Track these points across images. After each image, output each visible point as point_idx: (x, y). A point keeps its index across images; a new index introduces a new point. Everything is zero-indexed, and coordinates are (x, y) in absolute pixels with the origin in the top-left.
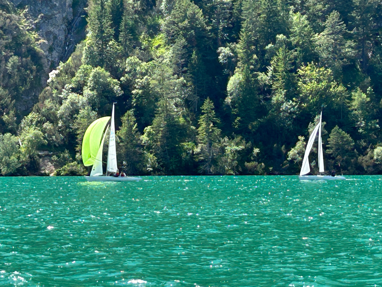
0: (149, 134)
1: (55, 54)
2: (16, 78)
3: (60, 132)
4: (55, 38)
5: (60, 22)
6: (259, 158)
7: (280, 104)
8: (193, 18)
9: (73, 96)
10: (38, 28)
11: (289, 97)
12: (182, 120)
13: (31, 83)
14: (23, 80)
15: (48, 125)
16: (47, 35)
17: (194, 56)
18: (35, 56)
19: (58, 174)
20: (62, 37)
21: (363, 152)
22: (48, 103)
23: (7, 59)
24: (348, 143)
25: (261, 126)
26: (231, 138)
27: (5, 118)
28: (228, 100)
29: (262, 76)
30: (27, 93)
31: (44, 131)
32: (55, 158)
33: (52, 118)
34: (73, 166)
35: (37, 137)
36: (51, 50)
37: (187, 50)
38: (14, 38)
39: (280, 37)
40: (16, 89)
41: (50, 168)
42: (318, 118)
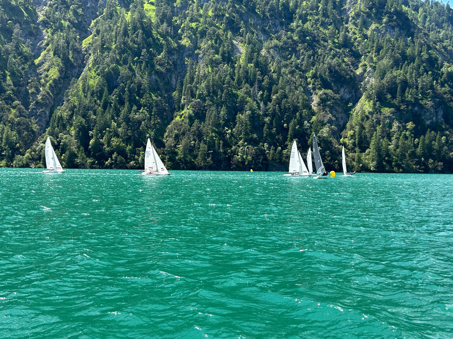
0: (64, 156)
1: (42, 131)
2: (26, 139)
3: (38, 155)
4: (42, 126)
5: (44, 121)
6: (97, 164)
7: (105, 148)
8: (81, 122)
9: (42, 144)
10: (37, 123)
11: (108, 147)
12: (76, 152)
13: (31, 140)
14: (28, 139)
15: (33, 153)
16: (39, 125)
17: (80, 134)
18: (33, 132)
19: (35, 167)
20: (44, 126)
21: (128, 163)
22: (34, 146)
23: (23, 132)
24: (123, 160)
25: (99, 155)
26: (89, 158)
27: (21, 150)
28: (90, 147)
29: (101, 140)
30: (29, 143)
31: (31, 155)
32: (34, 163)
33: (35, 151)
35: (28, 156)
36: (40, 130)
37: (79, 132)
38: (27, 126)
39: (108, 129)
40: (26, 141)
41: (33, 165)
42: (115, 153)
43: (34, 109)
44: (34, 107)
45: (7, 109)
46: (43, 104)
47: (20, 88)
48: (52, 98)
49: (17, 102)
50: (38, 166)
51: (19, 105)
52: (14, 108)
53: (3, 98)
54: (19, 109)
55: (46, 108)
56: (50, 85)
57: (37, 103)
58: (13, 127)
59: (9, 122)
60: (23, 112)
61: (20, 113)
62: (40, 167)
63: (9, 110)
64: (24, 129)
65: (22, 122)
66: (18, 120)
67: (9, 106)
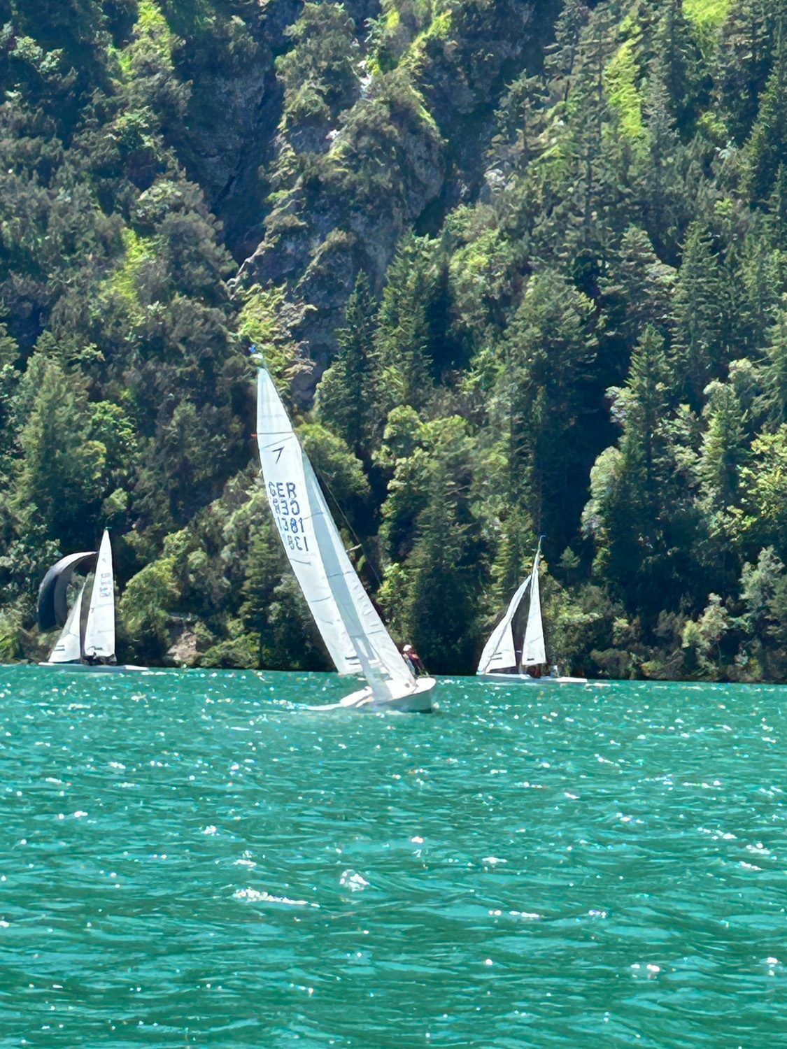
3: (228, 572)
6: (626, 642)
7: (700, 517)
10: (296, 336)
11: (720, 504)
15: (197, 557)
22: (216, 506)
23: (173, 405)
27: (134, 536)
29: (686, 454)
31: (186, 571)
32: (199, 628)
34: (230, 647)
35: (154, 579)
38: (206, 363)
39: (743, 364)
41: (182, 650)
42: (765, 553)
43: (287, 233)
44: (292, 220)
45: (101, 239)
46: (351, 191)
47: (224, 85)
48: (429, 143)
49: (164, 188)
50: (219, 650)
51: (176, 208)
52: (145, 229)
53: (86, 161)
54: (178, 238)
55: (372, 220)
56: (433, 47)
57: (313, 186)
58: (111, 370)
59: (93, 333)
60: (199, 258)
61: (176, 264)
62: (226, 663)
63: (112, 249)
64: (180, 382)
65: (176, 333)
66: (157, 316)
67: (117, 217)
